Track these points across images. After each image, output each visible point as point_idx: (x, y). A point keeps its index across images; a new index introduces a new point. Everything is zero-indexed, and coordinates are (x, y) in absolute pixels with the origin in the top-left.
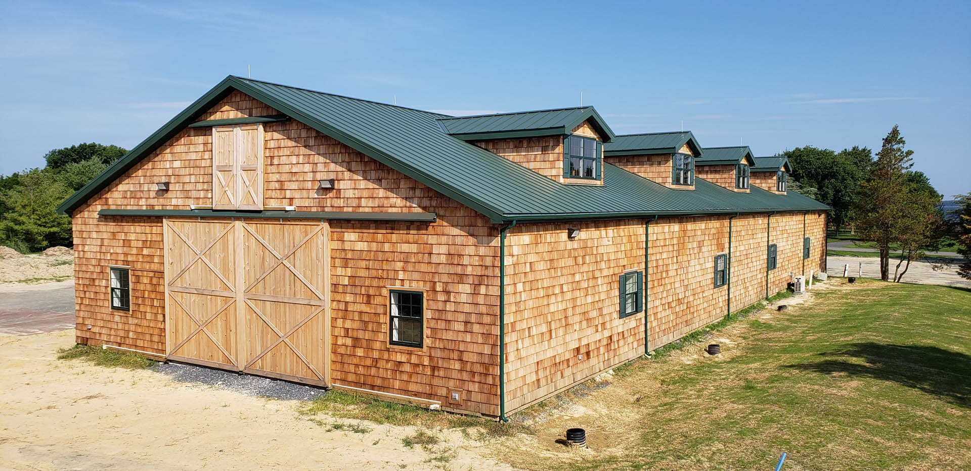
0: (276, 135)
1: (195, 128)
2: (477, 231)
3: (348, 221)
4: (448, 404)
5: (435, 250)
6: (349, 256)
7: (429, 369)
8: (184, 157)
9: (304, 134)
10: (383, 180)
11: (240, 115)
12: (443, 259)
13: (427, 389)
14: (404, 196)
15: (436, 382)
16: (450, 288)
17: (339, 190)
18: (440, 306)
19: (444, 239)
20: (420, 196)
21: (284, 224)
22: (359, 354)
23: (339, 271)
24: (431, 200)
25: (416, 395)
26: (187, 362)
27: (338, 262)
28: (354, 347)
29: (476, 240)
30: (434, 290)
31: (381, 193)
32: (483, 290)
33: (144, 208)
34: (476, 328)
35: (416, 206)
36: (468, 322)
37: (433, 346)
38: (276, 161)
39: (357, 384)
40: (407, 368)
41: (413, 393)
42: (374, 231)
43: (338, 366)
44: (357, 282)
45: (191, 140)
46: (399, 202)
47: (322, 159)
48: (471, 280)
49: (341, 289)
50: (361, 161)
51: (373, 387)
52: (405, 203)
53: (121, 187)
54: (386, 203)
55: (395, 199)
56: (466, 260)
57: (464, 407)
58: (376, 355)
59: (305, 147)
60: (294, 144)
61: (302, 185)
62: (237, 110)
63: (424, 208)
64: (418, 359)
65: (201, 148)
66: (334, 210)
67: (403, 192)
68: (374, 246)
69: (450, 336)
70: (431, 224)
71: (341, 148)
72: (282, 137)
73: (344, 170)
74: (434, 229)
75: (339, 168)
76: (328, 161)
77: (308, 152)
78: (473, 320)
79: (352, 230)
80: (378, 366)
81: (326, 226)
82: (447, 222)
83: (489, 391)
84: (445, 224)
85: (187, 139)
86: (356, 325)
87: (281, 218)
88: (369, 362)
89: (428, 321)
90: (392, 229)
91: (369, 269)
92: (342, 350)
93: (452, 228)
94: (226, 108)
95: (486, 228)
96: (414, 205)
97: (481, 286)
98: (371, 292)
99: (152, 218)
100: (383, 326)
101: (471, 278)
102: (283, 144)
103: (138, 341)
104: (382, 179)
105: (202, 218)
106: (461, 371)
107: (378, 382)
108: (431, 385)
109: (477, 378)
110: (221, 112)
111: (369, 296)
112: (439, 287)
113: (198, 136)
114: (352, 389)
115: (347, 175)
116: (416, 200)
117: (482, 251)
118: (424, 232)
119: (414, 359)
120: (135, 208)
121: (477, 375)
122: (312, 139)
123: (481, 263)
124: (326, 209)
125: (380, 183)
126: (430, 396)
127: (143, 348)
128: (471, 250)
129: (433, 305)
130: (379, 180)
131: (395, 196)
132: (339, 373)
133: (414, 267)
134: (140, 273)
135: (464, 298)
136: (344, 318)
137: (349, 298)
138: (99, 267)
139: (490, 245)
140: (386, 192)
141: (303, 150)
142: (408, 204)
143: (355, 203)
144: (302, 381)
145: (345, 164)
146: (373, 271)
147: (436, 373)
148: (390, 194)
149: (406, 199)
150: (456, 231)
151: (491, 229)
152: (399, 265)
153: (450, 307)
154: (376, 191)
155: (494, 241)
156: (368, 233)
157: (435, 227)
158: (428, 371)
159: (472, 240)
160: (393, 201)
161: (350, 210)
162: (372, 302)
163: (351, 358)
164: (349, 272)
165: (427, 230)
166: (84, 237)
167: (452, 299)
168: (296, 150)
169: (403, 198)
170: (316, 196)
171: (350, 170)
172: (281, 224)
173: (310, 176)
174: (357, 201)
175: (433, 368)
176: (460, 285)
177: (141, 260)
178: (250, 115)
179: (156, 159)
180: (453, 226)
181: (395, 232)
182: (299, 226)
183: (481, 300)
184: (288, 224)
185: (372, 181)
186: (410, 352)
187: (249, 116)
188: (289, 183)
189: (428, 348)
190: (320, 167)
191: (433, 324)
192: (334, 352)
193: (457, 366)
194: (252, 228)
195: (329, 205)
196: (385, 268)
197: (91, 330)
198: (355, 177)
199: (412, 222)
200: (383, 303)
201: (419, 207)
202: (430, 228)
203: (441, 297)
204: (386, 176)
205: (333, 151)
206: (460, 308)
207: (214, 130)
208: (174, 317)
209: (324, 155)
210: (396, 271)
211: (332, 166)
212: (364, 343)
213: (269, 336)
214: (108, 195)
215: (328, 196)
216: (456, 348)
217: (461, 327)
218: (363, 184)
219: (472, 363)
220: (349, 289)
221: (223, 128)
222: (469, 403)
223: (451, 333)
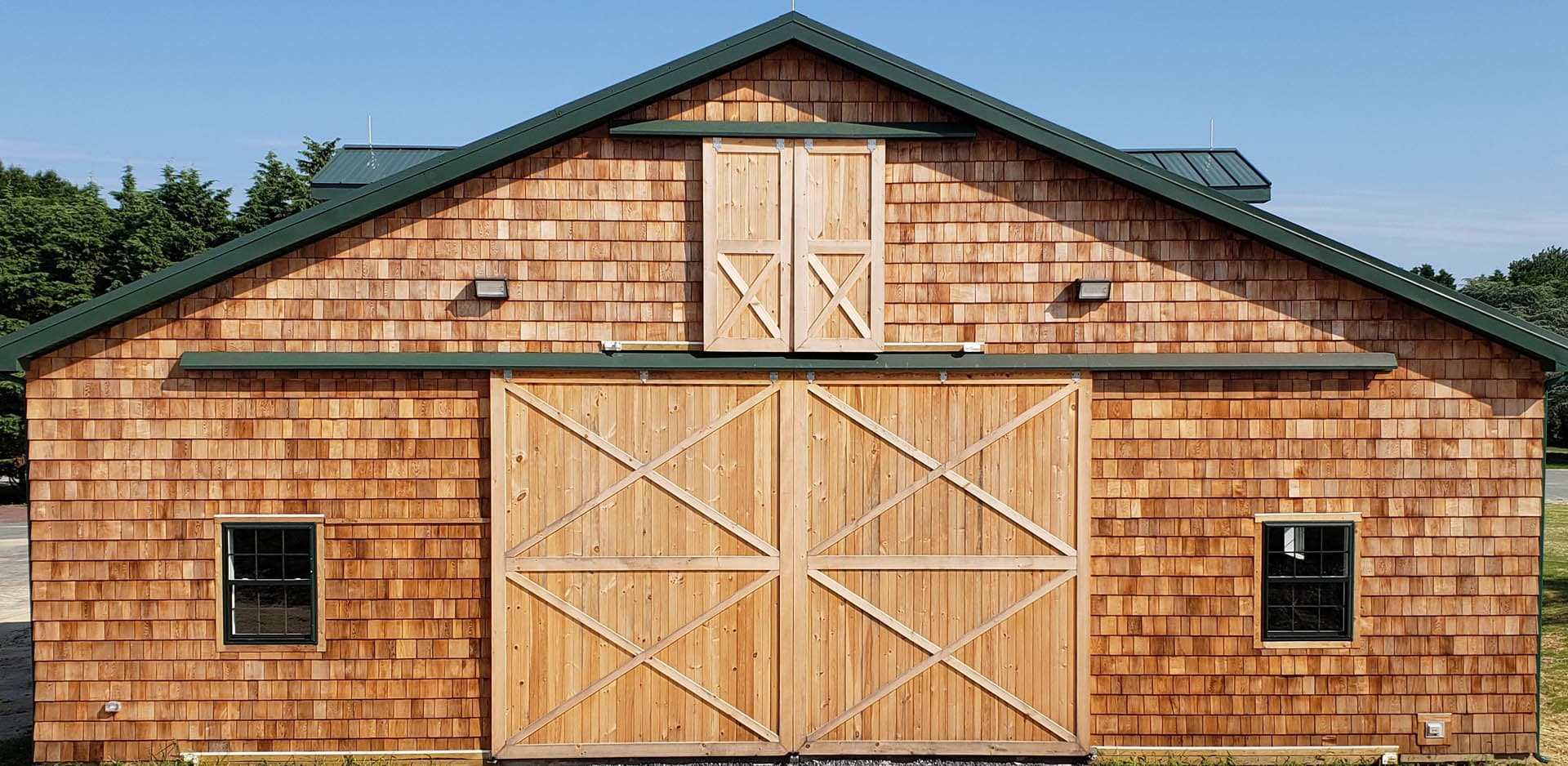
0: (922, 172)
1: (618, 139)
2: (1491, 387)
3: (1146, 373)
4: (1417, 748)
5: (1388, 430)
6: (1145, 451)
7: (1366, 683)
8: (568, 211)
9: (1014, 171)
10: (1248, 283)
11: (792, 114)
12: (1407, 448)
13: (1363, 725)
14: (1309, 317)
15: (1386, 706)
16: (1421, 507)
17: (1122, 304)
18: (1398, 548)
19: (1410, 407)
20: (1349, 316)
21: (949, 385)
22: (1174, 671)
23: (1114, 488)
24: (1378, 325)
25: (1333, 741)
26: (580, 756)
27: (1110, 469)
28: (1159, 655)
29: (1489, 407)
30: (1383, 516)
31: (1244, 310)
32: (1504, 507)
33: (394, 347)
34: (1486, 586)
35: (1343, 339)
36: (1467, 576)
37: (1378, 632)
38: (921, 234)
39: (1169, 738)
40: (1308, 686)
41: (1324, 738)
42: (1220, 395)
43: (1114, 704)
44: (1169, 509)
45: (603, 169)
46: (1294, 330)
47: (1068, 232)
48: (1475, 489)
49: (1118, 528)
50: (1188, 240)
51: (1215, 739)
52: (1308, 332)
53: (277, 289)
54: (1257, 332)
55: (1282, 325)
56: (1464, 449)
57: (1454, 748)
58: (1220, 667)
59: (1017, 202)
60: (982, 195)
61: (1004, 293)
62: (785, 102)
63: (1357, 343)
64: (1337, 665)
65: (643, 191)
66: (1103, 349)
67: (1308, 309)
68: (1219, 428)
69: (1422, 607)
70: (1378, 377)
71: (1128, 210)
72: (940, 176)
73: (1137, 258)
74: (1385, 386)
75: (1119, 254)
76: (1088, 237)
77: (1022, 213)
78: (1479, 571)
79: (1157, 395)
80: (1229, 690)
81: (1084, 385)
82: (1420, 372)
83: (1515, 708)
84: (1413, 375)
85: (589, 164)
86: (1164, 607)
87: (943, 369)
88: (1198, 686)
89: (1365, 581)
90: (1271, 390)
91: (1203, 479)
92: (1122, 667)
93: (1432, 383)
94: (743, 92)
95: (1515, 382)
96: (1335, 337)
97: (1499, 499)
98: (1210, 529)
99: (425, 375)
100: (1241, 603)
101: (1475, 485)
102: (945, 193)
103: (354, 725)
104: (1245, 280)
105: (655, 373)
106: (1449, 675)
107: (1233, 726)
108: (1374, 716)
109: (1486, 686)
110: (725, 102)
111: (1202, 539)
112: (1394, 509)
113: (631, 159)
114: (1153, 751)
115: (1144, 269)
116: (1339, 326)
117: (1503, 427)
118: (1359, 393)
119: (1327, 667)
120: (357, 347)
121: (1487, 680)
122: (1039, 185)
123: (1501, 453)
124: (1082, 349)
125: (1241, 288)
126: (1370, 737)
127: (378, 742)
128: (1479, 427)
129: (1376, 547)
130: (1237, 283)
131: (1282, 316)
132: (1114, 719)
133: (1329, 469)
134: (361, 532)
135: (1456, 527)
136: (1129, 594)
137: (1139, 547)
138: (164, 524)
139: (1522, 416)
140: (1257, 309)
141: (1010, 211)
142: (1318, 334)
143: (1165, 333)
144: (1004, 750)
145: (1138, 246)
146: (1215, 483)
147: (1386, 689)
148: (1268, 313)
149: (1312, 323)
150: (1441, 390)
151: (1526, 383)
152: (1288, 468)
153: (1420, 548)
154: (1231, 306)
155: (1532, 407)
156: (1200, 402)
157: (1386, 382)
158: (1365, 687)
159: (1480, 407)
160: (1277, 329)
161: (1153, 348)
162: (1212, 551)
163: (1149, 681)
164: (1143, 488)
165: (1365, 388)
166: (87, 436)
167: (1428, 531)
168: (991, 212)
169: (1304, 322)
170: (1049, 318)
171: (1152, 260)
172: (942, 385)
173: (1031, 273)
174: (1173, 329)
175: (1377, 680)
176: (1449, 502)
177: (374, 495)
178: (834, 117)
179: (451, 212)
180: (1433, 379)
181: (1280, 395)
182: (997, 388)
183: (1497, 528)
184: (963, 385)
185: (1218, 283)
186: (1316, 653)
187: (829, 120)
188: (962, 288)
189: (1365, 639)
190: (1062, 251)
191: (1376, 587)
192: (1099, 674)
193: (1439, 666)
194: (840, 397)
195: (1088, 337)
196: (1249, 474)
197: (117, 717)
198: (1170, 274)
199: (1326, 373)
200: (1243, 551)
201: (1348, 340)
202: (1374, 385)
203: (1400, 529)
204: (1258, 273)
205: (1105, 215)
206: (1450, 547)
207: (707, 147)
208: (526, 641)
209: (1075, 224)
210: (1282, 482)
211: (1099, 251)
212: (1187, 645)
213: (892, 656)
214: (220, 311)
215: (1085, 318)
216: (1437, 631)
217: (1450, 587)
218: (1191, 290)
219: (1476, 657)
220: (1144, 529)
221: (741, 143)
222: (1467, 739)
223: (1423, 601)
